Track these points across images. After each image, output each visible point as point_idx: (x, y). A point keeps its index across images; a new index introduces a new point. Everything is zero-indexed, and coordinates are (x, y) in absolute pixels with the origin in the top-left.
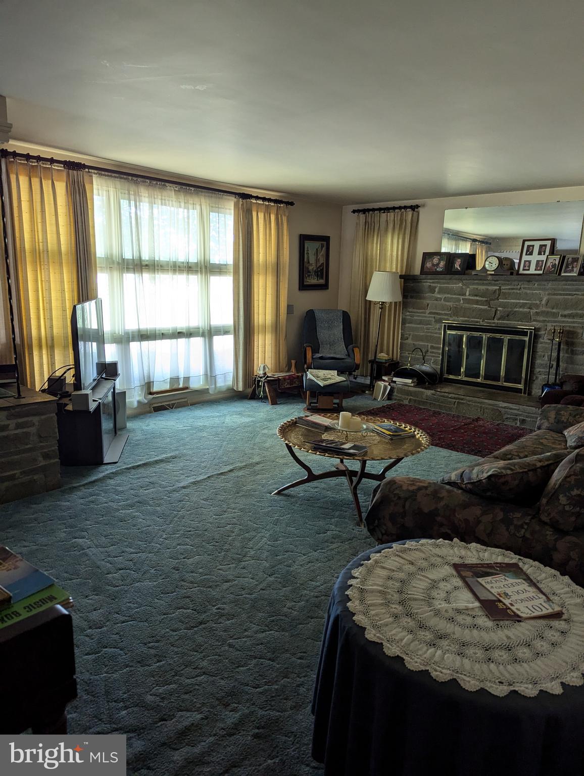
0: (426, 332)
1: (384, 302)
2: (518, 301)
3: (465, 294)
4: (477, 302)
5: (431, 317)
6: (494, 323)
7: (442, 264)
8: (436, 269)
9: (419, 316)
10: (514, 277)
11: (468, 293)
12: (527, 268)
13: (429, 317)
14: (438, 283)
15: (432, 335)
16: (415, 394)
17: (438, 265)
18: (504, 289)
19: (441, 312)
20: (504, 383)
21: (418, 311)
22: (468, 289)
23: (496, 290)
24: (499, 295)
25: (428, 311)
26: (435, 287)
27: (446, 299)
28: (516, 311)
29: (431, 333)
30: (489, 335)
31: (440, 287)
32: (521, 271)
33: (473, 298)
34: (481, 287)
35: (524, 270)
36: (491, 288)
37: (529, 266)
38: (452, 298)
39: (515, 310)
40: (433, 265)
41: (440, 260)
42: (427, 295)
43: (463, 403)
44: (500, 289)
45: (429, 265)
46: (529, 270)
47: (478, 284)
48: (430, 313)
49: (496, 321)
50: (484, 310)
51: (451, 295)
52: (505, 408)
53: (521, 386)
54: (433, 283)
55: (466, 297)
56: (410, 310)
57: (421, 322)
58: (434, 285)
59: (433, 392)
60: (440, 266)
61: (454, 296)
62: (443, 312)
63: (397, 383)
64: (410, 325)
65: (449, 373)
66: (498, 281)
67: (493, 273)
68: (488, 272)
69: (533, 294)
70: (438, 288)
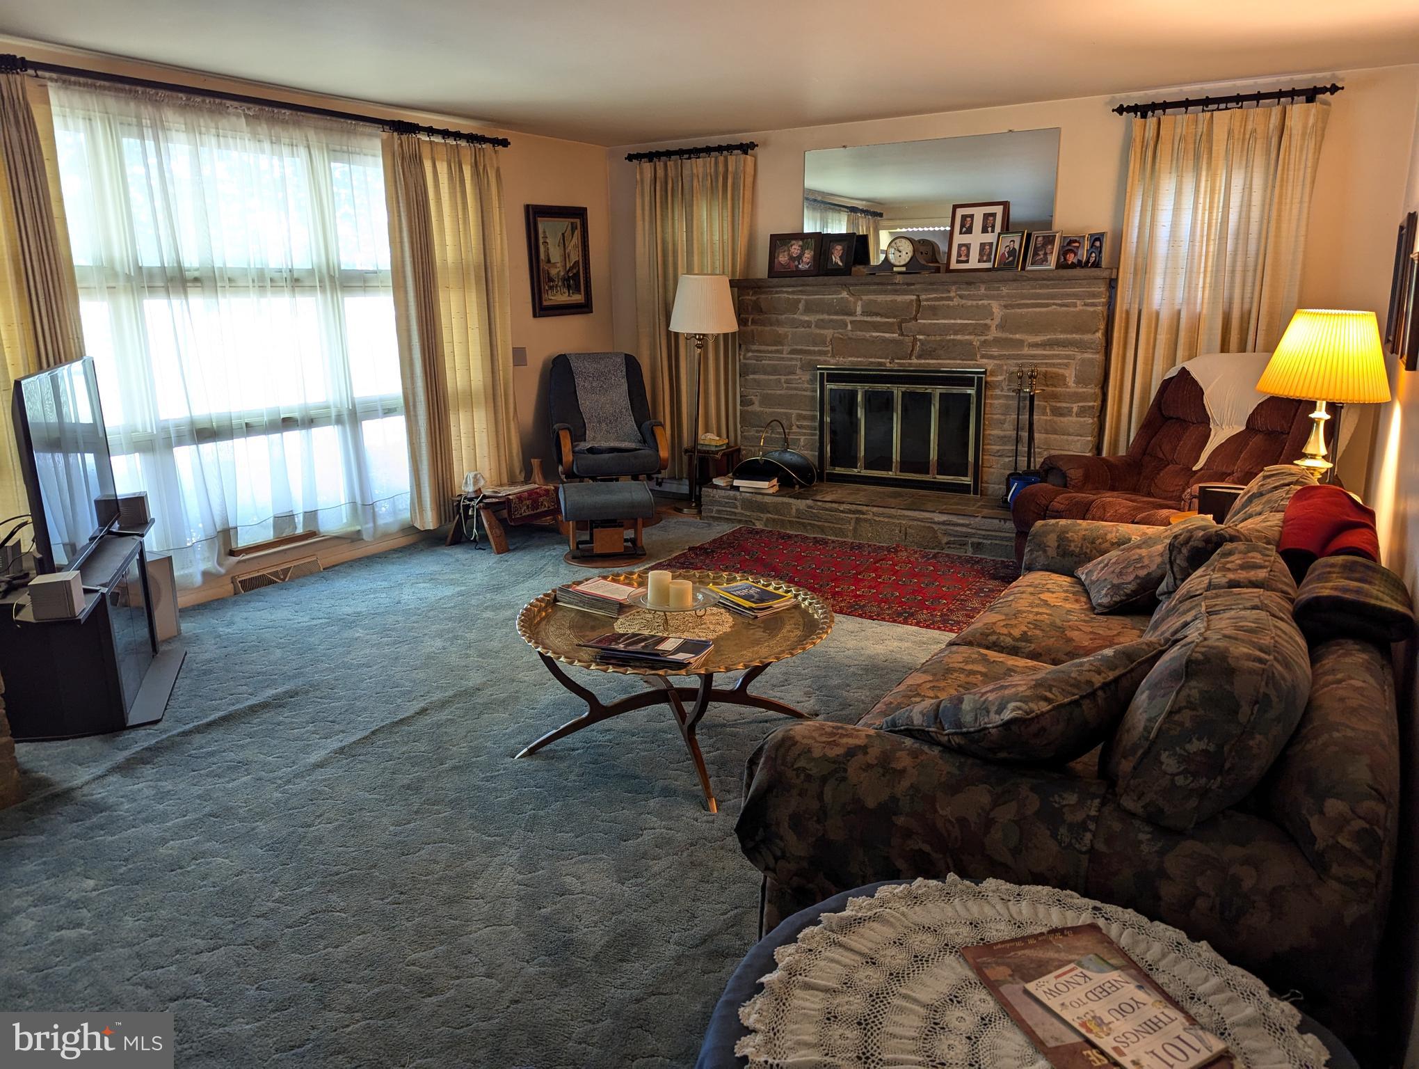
0: (788, 388)
1: (704, 335)
2: (953, 321)
3: (852, 314)
4: (876, 327)
5: (796, 359)
6: (910, 365)
7: (808, 256)
8: (797, 267)
9: (770, 359)
10: (942, 276)
11: (859, 310)
12: (963, 258)
13: (791, 359)
14: (802, 292)
15: (799, 393)
16: (777, 509)
17: (800, 257)
18: (927, 300)
19: (812, 348)
20: (938, 477)
21: (770, 348)
22: (859, 303)
23: (912, 300)
24: (917, 312)
25: (786, 349)
26: (799, 301)
27: (821, 324)
28: (950, 340)
29: (796, 389)
30: (904, 388)
31: (806, 300)
32: (954, 265)
33: (869, 319)
34: (881, 298)
35: (958, 262)
36: (899, 298)
37: (968, 255)
38: (831, 321)
39: (948, 338)
40: (792, 258)
41: (803, 249)
42: (783, 317)
43: (866, 520)
44: (919, 300)
45: (783, 258)
46: (967, 261)
47: (875, 293)
48: (793, 352)
49: (915, 361)
50: (893, 341)
51: (829, 315)
52: (943, 523)
53: (968, 480)
54: (793, 293)
55: (858, 318)
56: (755, 347)
57: (775, 371)
58: (795, 297)
59: (809, 502)
60: (804, 260)
61: (835, 317)
62: (816, 349)
63: (741, 489)
64: (756, 377)
65: (834, 463)
66: (913, 284)
67: (904, 269)
68: (895, 269)
69: (977, 306)
70: (803, 302)
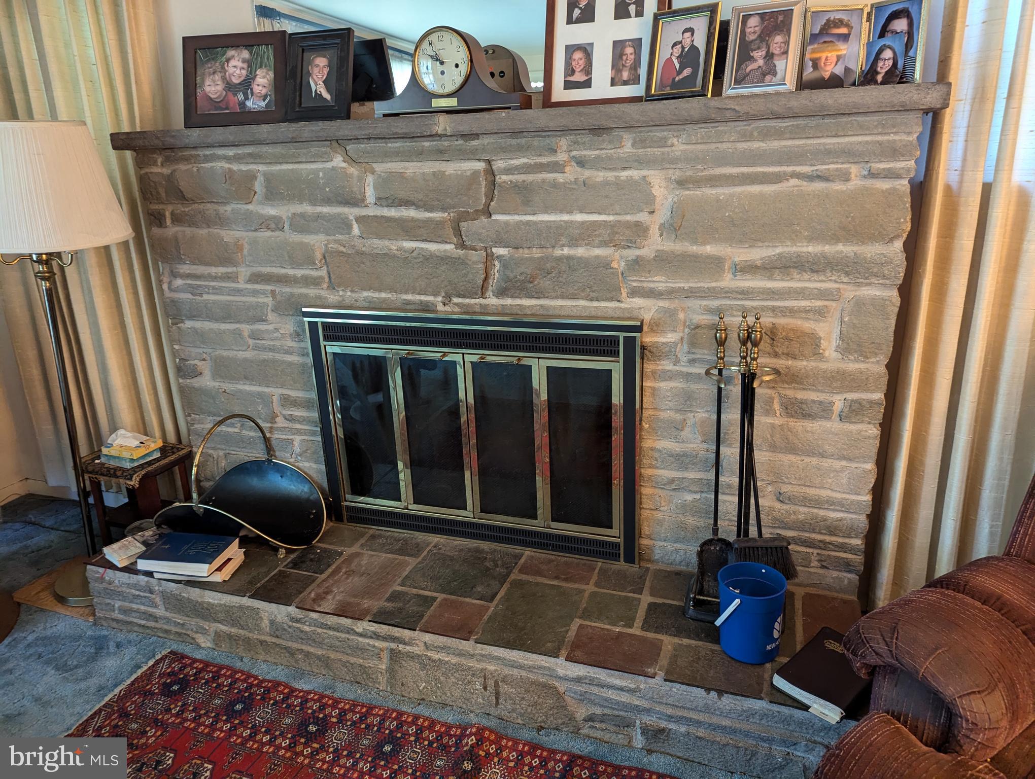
0: (256, 348)
2: (566, 217)
3: (357, 201)
4: (408, 229)
5: (264, 293)
6: (485, 310)
7: (263, 80)
8: (242, 104)
9: (217, 291)
10: (536, 116)
11: (370, 194)
12: (579, 77)
13: (255, 293)
14: (255, 158)
15: (278, 356)
16: (231, 616)
17: (246, 85)
18: (508, 171)
19: (291, 272)
20: (554, 525)
21: (214, 270)
22: (370, 179)
23: (476, 173)
24: (490, 197)
25: (244, 272)
26: (252, 177)
27: (301, 224)
28: (559, 259)
29: (272, 349)
30: (473, 356)
31: (265, 174)
32: (559, 93)
33: (392, 213)
34: (412, 168)
35: (568, 85)
36: (451, 168)
37: (588, 70)
38: (319, 216)
39: (558, 252)
40: (230, 87)
41: (252, 66)
42: (229, 208)
43: (412, 657)
44: (491, 173)
45: (212, 87)
46: (587, 84)
47: (398, 155)
48: (256, 278)
49: (492, 301)
50: (443, 259)
51: (313, 203)
52: (578, 680)
53: (614, 534)
54: (237, 159)
55: (372, 211)
56: (185, 268)
57: (227, 314)
58: (244, 168)
59: (292, 610)
60: (257, 89)
61: (326, 210)
62: (299, 273)
63: (155, 575)
64: (198, 324)
65: (360, 489)
66: (476, 136)
67: (453, 102)
68: (437, 103)
69: (619, 185)
70: (260, 178)
